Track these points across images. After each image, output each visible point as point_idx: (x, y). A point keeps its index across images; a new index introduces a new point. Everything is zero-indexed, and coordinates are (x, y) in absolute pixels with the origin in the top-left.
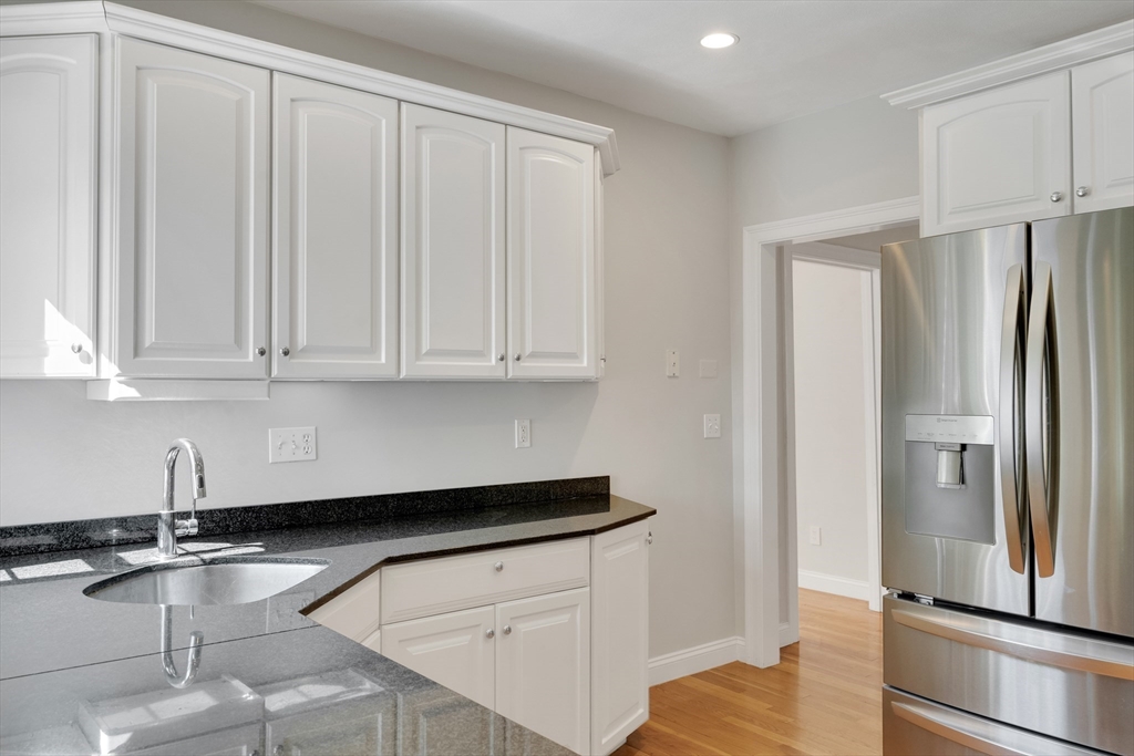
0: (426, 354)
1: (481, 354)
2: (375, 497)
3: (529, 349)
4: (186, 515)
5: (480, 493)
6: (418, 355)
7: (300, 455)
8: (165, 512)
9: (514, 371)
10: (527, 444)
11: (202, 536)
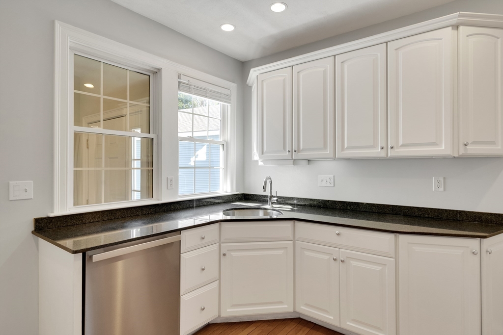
0: (347, 148)
1: (374, 147)
2: (354, 203)
3: (401, 143)
4: (274, 197)
5: (407, 209)
6: (343, 149)
7: (328, 184)
8: (269, 195)
9: (391, 154)
10: (442, 189)
11: (278, 203)
